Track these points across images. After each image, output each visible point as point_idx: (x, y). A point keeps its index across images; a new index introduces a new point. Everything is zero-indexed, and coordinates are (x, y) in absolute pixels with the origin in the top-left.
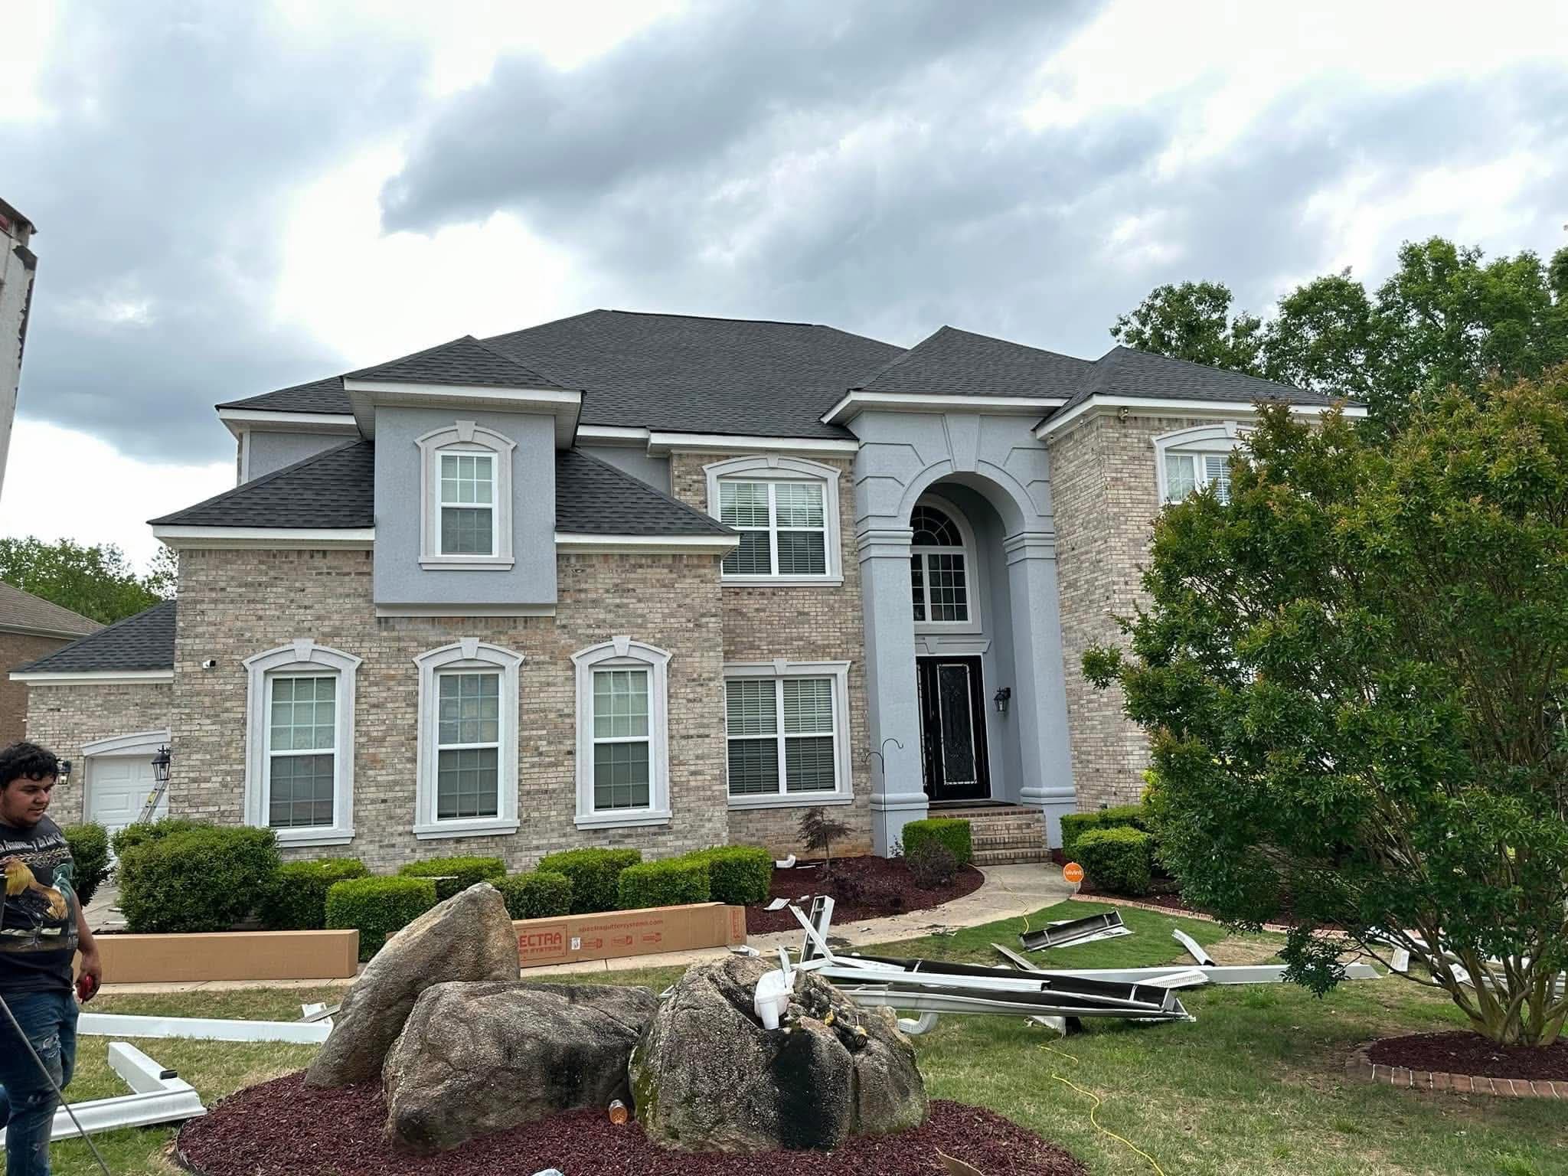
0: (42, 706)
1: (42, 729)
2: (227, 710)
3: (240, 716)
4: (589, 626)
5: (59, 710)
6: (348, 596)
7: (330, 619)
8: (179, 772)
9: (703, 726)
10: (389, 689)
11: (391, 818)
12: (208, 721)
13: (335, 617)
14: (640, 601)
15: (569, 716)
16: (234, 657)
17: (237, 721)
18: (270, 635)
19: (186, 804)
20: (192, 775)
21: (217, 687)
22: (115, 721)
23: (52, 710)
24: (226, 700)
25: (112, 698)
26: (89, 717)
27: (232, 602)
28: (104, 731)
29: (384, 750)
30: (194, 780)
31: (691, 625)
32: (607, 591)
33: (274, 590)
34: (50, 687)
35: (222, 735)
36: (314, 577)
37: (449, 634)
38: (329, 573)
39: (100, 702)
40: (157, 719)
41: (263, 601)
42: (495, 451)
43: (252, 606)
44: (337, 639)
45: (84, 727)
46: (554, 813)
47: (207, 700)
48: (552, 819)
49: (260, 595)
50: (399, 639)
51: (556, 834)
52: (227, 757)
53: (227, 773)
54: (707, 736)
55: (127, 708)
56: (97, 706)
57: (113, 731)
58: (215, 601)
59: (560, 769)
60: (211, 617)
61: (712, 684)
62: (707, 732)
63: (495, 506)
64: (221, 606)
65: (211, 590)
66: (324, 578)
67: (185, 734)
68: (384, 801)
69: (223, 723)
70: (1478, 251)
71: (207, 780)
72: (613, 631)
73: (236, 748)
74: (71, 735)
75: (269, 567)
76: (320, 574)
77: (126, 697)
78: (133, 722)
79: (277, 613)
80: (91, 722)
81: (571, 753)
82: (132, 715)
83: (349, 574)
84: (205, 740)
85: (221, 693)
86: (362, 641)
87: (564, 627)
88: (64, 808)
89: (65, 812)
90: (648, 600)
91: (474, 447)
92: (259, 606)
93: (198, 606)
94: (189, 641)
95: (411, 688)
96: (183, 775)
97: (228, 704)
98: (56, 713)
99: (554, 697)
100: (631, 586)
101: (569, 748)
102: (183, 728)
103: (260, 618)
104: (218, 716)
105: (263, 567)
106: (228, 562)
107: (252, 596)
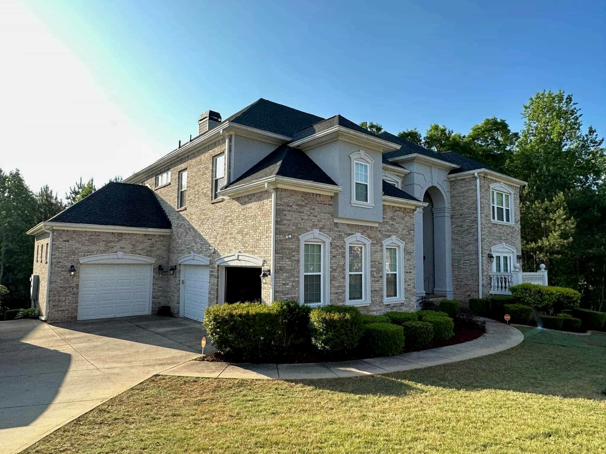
0: (60, 239)
1: (60, 250)
2: (293, 256)
3: (297, 258)
4: (386, 231)
5: (68, 241)
6: (326, 213)
7: (321, 221)
8: (279, 281)
9: (410, 269)
10: (337, 250)
11: (338, 300)
12: (288, 260)
13: (323, 221)
14: (397, 223)
15: (381, 263)
16: (295, 234)
17: (296, 260)
18: (305, 226)
19: (282, 294)
20: (283, 282)
21: (290, 246)
22: (93, 248)
23: (65, 241)
24: (293, 251)
25: (93, 237)
26: (82, 245)
27: (294, 211)
28: (89, 252)
29: (336, 274)
30: (284, 284)
31: (408, 233)
32: (389, 219)
33: (306, 208)
34: (64, 230)
35: (292, 266)
36: (317, 204)
37: (352, 231)
38: (321, 203)
39: (88, 239)
40: (112, 248)
41: (303, 212)
42: (368, 163)
43: (300, 214)
44: (324, 230)
45: (80, 250)
46: (378, 298)
47: (287, 251)
48: (377, 301)
49: (302, 210)
50: (340, 231)
51: (378, 306)
52: (293, 275)
53: (293, 281)
54: (411, 272)
55: (99, 242)
56: (86, 240)
57: (93, 252)
58: (289, 211)
59: (379, 282)
60: (288, 217)
61: (412, 254)
62: (411, 271)
63: (368, 184)
64: (291, 213)
65: (288, 206)
66: (320, 205)
67: (281, 265)
68: (337, 293)
69: (292, 261)
70: (452, 131)
71: (288, 284)
72: (391, 234)
73: (296, 272)
74: (74, 253)
75: (305, 199)
76: (319, 203)
77: (99, 237)
78: (102, 249)
79: (307, 218)
80: (83, 248)
81: (381, 277)
82: (101, 246)
83: (326, 204)
84: (287, 268)
85: (292, 249)
86: (330, 231)
87: (380, 231)
88: (70, 287)
89: (71, 289)
90: (399, 223)
91: (363, 160)
92: (302, 214)
93: (284, 212)
94: (282, 227)
95: (343, 250)
96: (281, 282)
97: (294, 254)
98: (67, 243)
99: (378, 256)
100: (395, 218)
101: (381, 275)
102: (281, 263)
103: (302, 219)
104: (290, 258)
105: (303, 199)
106: (293, 195)
107: (300, 210)
